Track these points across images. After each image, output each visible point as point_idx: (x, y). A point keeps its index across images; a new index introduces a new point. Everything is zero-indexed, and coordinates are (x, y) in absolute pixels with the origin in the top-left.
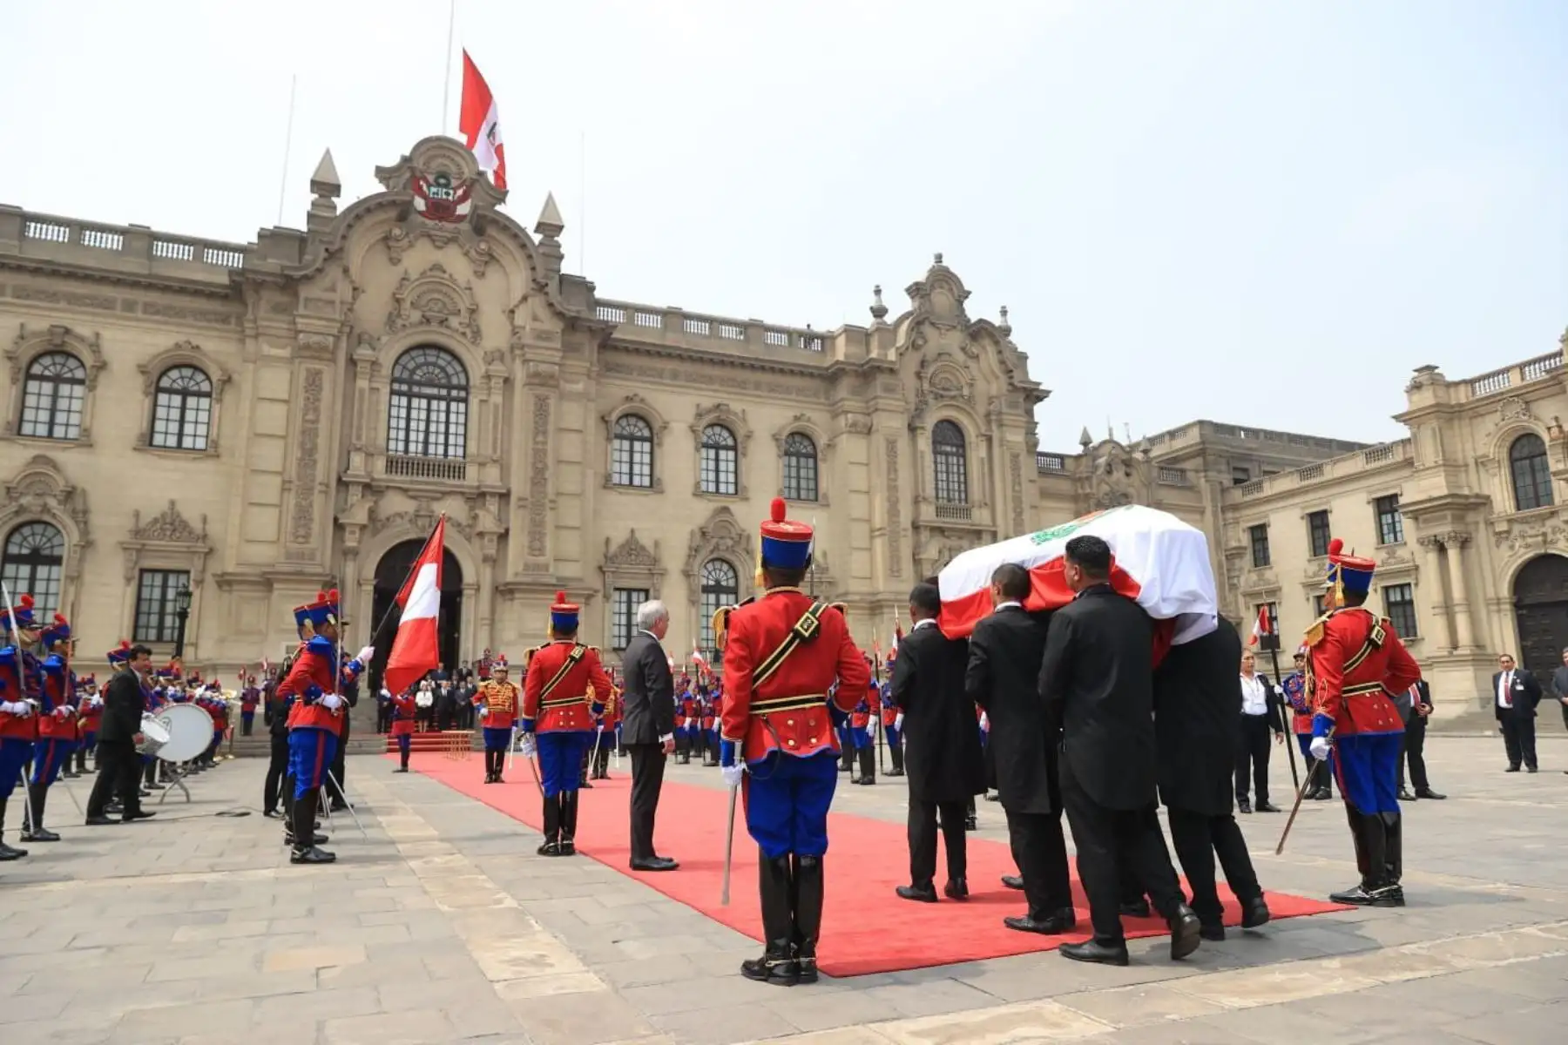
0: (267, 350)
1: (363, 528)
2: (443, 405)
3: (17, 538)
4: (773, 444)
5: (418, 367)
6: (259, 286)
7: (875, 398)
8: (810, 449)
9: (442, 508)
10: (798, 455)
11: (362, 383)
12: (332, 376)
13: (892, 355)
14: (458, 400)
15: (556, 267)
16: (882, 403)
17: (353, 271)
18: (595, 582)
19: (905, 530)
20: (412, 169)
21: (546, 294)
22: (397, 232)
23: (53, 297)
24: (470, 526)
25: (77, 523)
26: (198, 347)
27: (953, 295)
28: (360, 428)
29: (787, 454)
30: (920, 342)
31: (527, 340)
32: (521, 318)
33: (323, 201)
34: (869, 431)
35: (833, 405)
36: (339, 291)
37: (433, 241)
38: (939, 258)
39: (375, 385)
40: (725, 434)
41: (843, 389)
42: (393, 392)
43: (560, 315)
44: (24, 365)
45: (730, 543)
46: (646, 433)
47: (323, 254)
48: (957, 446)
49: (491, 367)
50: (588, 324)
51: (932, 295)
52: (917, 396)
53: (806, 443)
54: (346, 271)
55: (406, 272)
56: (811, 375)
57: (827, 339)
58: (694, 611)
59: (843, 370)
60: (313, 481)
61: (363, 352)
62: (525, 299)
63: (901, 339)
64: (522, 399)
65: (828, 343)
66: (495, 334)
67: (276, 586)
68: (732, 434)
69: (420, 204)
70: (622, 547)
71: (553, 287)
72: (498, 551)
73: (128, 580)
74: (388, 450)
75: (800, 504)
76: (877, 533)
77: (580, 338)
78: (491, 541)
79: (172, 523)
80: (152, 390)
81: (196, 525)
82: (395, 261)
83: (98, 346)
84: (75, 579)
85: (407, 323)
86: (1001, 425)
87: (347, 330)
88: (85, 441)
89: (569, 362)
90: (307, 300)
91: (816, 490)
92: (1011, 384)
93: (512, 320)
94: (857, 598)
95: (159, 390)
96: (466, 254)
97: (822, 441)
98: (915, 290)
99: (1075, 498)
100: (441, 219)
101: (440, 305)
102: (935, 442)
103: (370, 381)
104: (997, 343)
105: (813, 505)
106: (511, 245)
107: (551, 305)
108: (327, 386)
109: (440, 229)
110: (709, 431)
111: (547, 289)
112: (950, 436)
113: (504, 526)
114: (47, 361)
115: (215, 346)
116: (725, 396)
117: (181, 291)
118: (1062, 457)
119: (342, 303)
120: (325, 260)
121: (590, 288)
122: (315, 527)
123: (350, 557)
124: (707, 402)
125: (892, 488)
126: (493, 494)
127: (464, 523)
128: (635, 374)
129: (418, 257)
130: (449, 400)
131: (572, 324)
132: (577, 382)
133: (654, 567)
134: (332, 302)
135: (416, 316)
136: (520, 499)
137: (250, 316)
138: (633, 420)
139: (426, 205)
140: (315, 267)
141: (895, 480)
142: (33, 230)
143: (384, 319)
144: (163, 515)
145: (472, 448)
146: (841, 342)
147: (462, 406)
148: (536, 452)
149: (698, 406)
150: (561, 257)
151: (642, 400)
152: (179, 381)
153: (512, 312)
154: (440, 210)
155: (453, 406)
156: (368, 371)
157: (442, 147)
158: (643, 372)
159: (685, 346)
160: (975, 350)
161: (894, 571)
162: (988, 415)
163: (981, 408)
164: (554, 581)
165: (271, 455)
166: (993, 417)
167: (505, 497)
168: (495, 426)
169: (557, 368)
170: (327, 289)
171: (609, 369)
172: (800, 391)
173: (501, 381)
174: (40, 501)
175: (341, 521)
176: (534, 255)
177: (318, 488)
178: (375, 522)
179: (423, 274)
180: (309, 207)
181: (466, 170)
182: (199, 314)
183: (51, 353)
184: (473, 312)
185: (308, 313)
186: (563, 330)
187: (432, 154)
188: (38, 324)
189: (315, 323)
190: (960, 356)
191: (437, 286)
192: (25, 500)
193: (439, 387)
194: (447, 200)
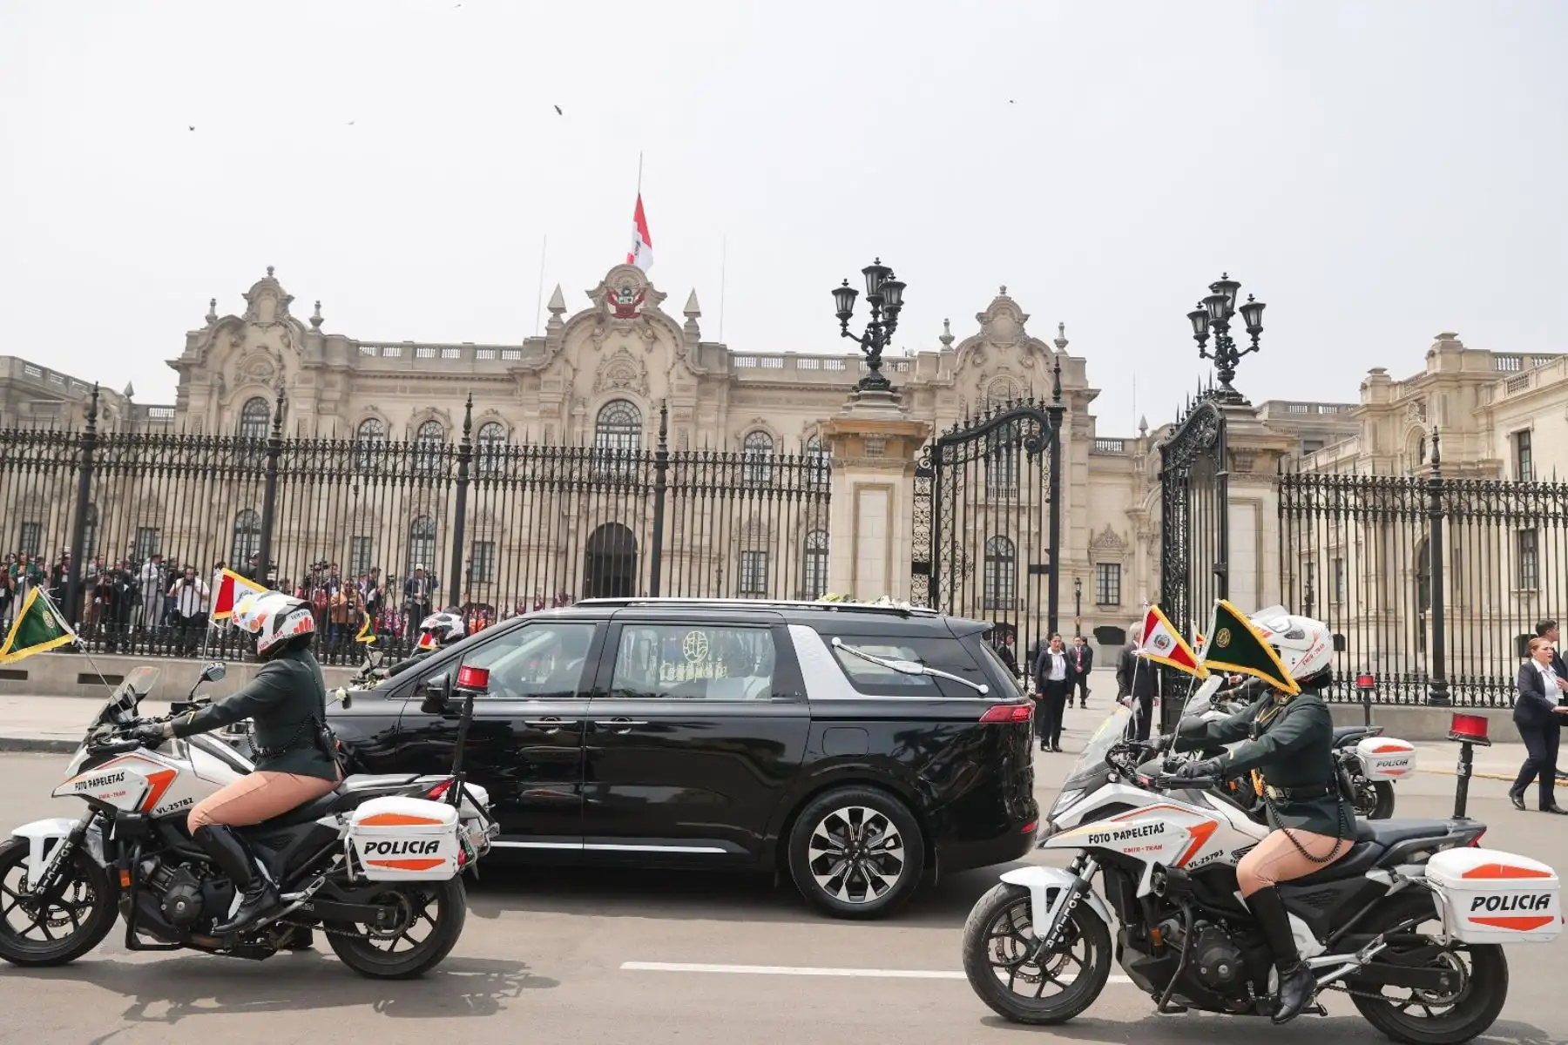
0: (528, 413)
1: (578, 517)
2: (628, 436)
3: (415, 526)
5: (614, 413)
6: (522, 375)
7: (937, 408)
9: (623, 503)
11: (578, 429)
12: (559, 426)
13: (950, 376)
14: (635, 433)
15: (694, 340)
16: (940, 412)
17: (573, 360)
18: (727, 548)
20: (607, 288)
21: (686, 361)
22: (597, 331)
23: (428, 391)
24: (642, 514)
25: (441, 516)
26: (497, 412)
27: (1013, 320)
30: (980, 360)
31: (674, 392)
32: (673, 378)
33: (555, 318)
36: (563, 374)
37: (621, 333)
38: (1003, 289)
39: (586, 429)
41: (915, 402)
42: (597, 432)
43: (693, 374)
44: (416, 432)
45: (825, 518)
47: (552, 354)
49: (655, 411)
50: (716, 377)
51: (995, 321)
52: (976, 403)
54: (567, 361)
55: (604, 355)
57: (911, 362)
59: (915, 388)
61: (579, 410)
62: (673, 365)
63: (961, 361)
65: (912, 364)
66: (658, 390)
67: (531, 552)
69: (612, 309)
70: (748, 524)
71: (689, 355)
74: (594, 468)
77: (713, 385)
78: (651, 524)
80: (476, 438)
81: (498, 516)
82: (598, 349)
83: (449, 417)
85: (605, 387)
87: (568, 397)
88: (445, 471)
89: (700, 404)
90: (545, 382)
93: (667, 380)
95: (480, 438)
96: (641, 338)
98: (981, 317)
99: (1130, 475)
100: (625, 317)
101: (624, 374)
103: (583, 427)
104: (1045, 356)
106: (665, 330)
107: (687, 368)
109: (624, 324)
110: (814, 440)
111: (684, 358)
114: (426, 427)
115: (505, 409)
116: (825, 413)
117: (488, 380)
118: (1123, 441)
119: (565, 381)
120: (553, 357)
121: (723, 348)
123: (572, 535)
124: (811, 418)
128: (759, 402)
129: (613, 343)
130: (631, 433)
131: (705, 379)
132: (710, 416)
133: (770, 535)
134: (560, 382)
135: (610, 382)
136: (669, 497)
137: (519, 393)
138: (760, 435)
139: (617, 309)
140: (548, 361)
142: (421, 353)
143: (592, 386)
146: (918, 365)
147: (639, 437)
149: (805, 422)
150: (700, 333)
151: (763, 422)
152: (489, 433)
153: (669, 373)
154: (626, 312)
155: (634, 437)
156: (581, 420)
157: (625, 271)
158: (765, 401)
159: (795, 381)
160: (1030, 362)
164: (688, 549)
169: (691, 409)
170: (558, 374)
171: (732, 402)
174: (423, 506)
176: (678, 334)
178: (586, 513)
179: (613, 355)
180: (547, 323)
181: (640, 283)
182: (499, 391)
183: (428, 422)
184: (644, 376)
185: (545, 390)
186: (699, 383)
187: (620, 275)
188: (421, 407)
189: (551, 396)
190: (1017, 368)
191: (621, 362)
192: (418, 506)
193: (625, 426)
194: (629, 304)
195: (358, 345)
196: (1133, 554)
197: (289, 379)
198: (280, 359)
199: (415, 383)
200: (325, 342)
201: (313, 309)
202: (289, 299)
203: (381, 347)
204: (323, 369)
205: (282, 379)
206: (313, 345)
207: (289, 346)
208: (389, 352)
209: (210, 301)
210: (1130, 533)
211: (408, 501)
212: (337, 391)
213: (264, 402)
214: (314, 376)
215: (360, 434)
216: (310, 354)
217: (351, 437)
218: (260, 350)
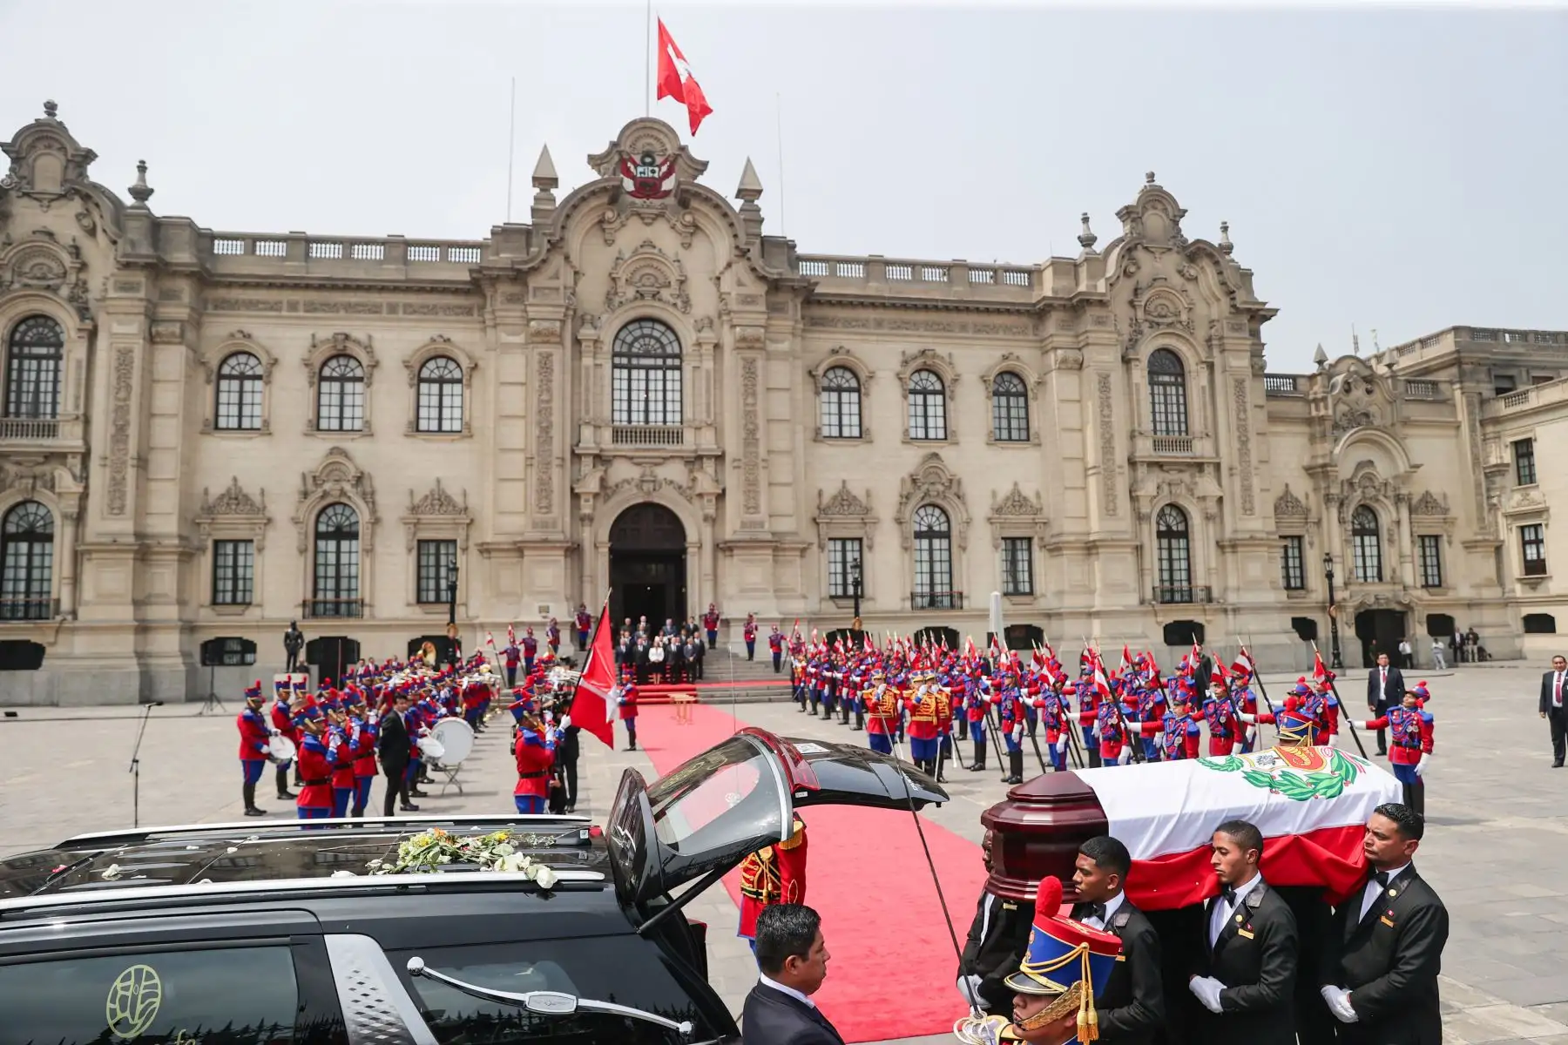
0: (506, 338)
1: (596, 495)
3: (323, 518)
4: (982, 387)
5: (636, 339)
6: (494, 280)
7: (1086, 332)
8: (1020, 388)
9: (663, 472)
10: (1008, 394)
11: (587, 361)
12: (560, 357)
13: (1101, 287)
14: (673, 368)
15: (755, 231)
16: (1092, 337)
17: (574, 258)
18: (809, 535)
19: (1120, 467)
20: (620, 153)
21: (749, 259)
22: (609, 215)
23: (334, 308)
24: (690, 488)
25: (367, 502)
26: (449, 340)
27: (1167, 215)
28: (587, 401)
29: (996, 394)
30: (1132, 269)
31: (734, 306)
32: (727, 284)
33: (544, 195)
34: (1081, 366)
35: (1042, 341)
36: (562, 278)
37: (643, 219)
38: (1151, 176)
39: (598, 362)
40: (933, 378)
41: (1052, 325)
42: (615, 366)
43: (763, 278)
44: (317, 369)
45: (941, 488)
46: (854, 384)
47: (546, 246)
48: (1176, 375)
49: (701, 335)
50: (791, 283)
51: (1144, 219)
52: (1131, 326)
53: (1015, 381)
54: (567, 258)
55: (620, 252)
56: (1018, 312)
57: (1033, 273)
58: (907, 556)
59: (1050, 305)
60: (551, 456)
61: (586, 332)
62: (729, 265)
63: (1111, 268)
64: (730, 359)
65: (1035, 276)
66: (704, 301)
67: (526, 553)
68: (939, 378)
69: (629, 185)
70: (835, 498)
71: (755, 251)
72: (717, 509)
73: (410, 550)
74: (613, 421)
75: (1011, 445)
76: (1090, 472)
77: (781, 298)
78: (709, 501)
79: (440, 500)
80: (415, 381)
81: (458, 500)
82: (609, 243)
83: (371, 347)
84: (370, 551)
85: (623, 300)
86: (1222, 351)
87: (571, 313)
88: (367, 431)
89: (773, 322)
90: (535, 289)
91: (1028, 429)
92: (1234, 306)
93: (718, 287)
94: (1072, 538)
95: (421, 380)
96: (673, 227)
97: (1031, 380)
98: (1126, 214)
99: (1309, 421)
100: (648, 197)
101: (652, 280)
102: (1152, 373)
103: (595, 358)
104: (1217, 263)
105: (1025, 445)
106: (714, 215)
107: (753, 270)
108: (557, 367)
109: (648, 207)
110: (916, 377)
111: (749, 255)
112: (1167, 366)
113: (721, 486)
114: (333, 363)
115: (463, 336)
116: (930, 340)
117: (433, 290)
118: (1294, 378)
119: (565, 288)
120: (549, 250)
121: (791, 246)
122: (556, 497)
123: (587, 522)
124: (913, 347)
125: (1106, 424)
126: (709, 457)
127: (685, 485)
128: (839, 325)
129: (631, 235)
130: (665, 368)
131: (774, 286)
132: (782, 341)
133: (866, 514)
134: (557, 289)
135: (631, 292)
136: (735, 460)
137: (489, 308)
138: (839, 372)
139: (635, 185)
140: (540, 259)
141: (1109, 416)
142: (316, 251)
143: (603, 299)
144: (432, 493)
145: (688, 415)
146: (1048, 275)
147: (677, 373)
148: (747, 413)
149: (904, 353)
150: (762, 221)
151: (848, 351)
152: (436, 371)
153: (718, 278)
154: (648, 189)
155: (669, 374)
156: (591, 349)
157: (645, 128)
158: (848, 323)
159: (887, 295)
160: (1193, 272)
161: (1109, 510)
162: (1209, 340)
163: (1201, 332)
164: (769, 537)
165: (517, 435)
166: (1215, 342)
167: (720, 458)
168: (708, 391)
169: (762, 330)
170: (554, 276)
171: (814, 323)
172: (1007, 329)
173: (711, 347)
174: (338, 487)
175: (576, 491)
176: (735, 221)
177: (556, 462)
178: (605, 490)
179: (635, 252)
180: (532, 203)
181: (668, 146)
182: (448, 309)
183: (336, 356)
184: (682, 282)
185: (535, 302)
186: (767, 293)
187: (636, 135)
188: (324, 333)
189: (544, 310)
190: (1177, 280)
191: (649, 262)
192: (327, 486)
193: (656, 357)
194: (653, 178)
195: (212, 237)
196: (1319, 523)
197: (95, 285)
198: (76, 251)
199: (312, 296)
200: (157, 227)
201: (136, 173)
202: (89, 156)
203: (252, 240)
204: (158, 269)
205: (83, 286)
206: (135, 230)
207: (92, 232)
208: (264, 249)
210: (1312, 496)
211: (310, 481)
212: (185, 306)
213: (50, 323)
214: (143, 280)
215: (220, 377)
216: (133, 244)
217: (208, 382)
218: (38, 237)
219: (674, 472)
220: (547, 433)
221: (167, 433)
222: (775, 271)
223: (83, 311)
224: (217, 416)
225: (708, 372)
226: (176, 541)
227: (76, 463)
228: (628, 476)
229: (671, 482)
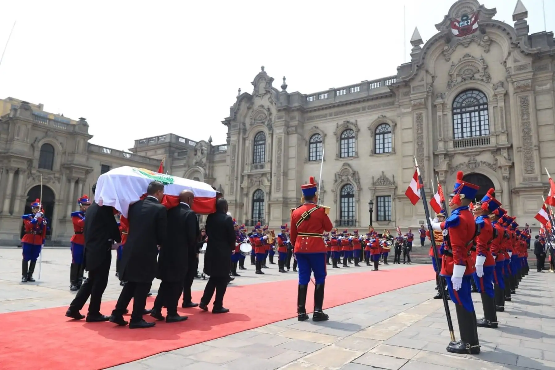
0: (404, 111)
1: (446, 172)
2: (477, 113)
3: (343, 190)
5: (464, 100)
6: (398, 87)
9: (479, 158)
11: (439, 113)
12: (426, 114)
14: (484, 110)
15: (524, 34)
17: (431, 70)
20: (450, 19)
21: (519, 47)
22: (446, 48)
23: (344, 112)
24: (495, 164)
25: (356, 183)
26: (385, 116)
28: (440, 131)
31: (513, 73)
32: (510, 63)
33: (416, 48)
37: (463, 45)
39: (445, 113)
42: (453, 114)
43: (528, 55)
44: (339, 136)
47: (416, 68)
49: (497, 90)
50: (549, 53)
54: (427, 71)
55: (453, 63)
60: (423, 156)
62: (509, 54)
64: (513, 100)
66: (498, 75)
69: (455, 32)
71: (523, 43)
72: (510, 174)
74: (454, 138)
77: (544, 62)
78: (505, 170)
79: (384, 179)
80: (373, 134)
81: (391, 179)
82: (448, 60)
83: (357, 125)
84: (358, 201)
85: (456, 84)
87: (430, 94)
88: (357, 156)
89: (538, 76)
90: (413, 87)
93: (505, 66)
95: (376, 134)
96: (479, 45)
100: (465, 35)
101: (470, 71)
103: (443, 112)
106: (499, 32)
107: (522, 52)
108: (425, 118)
109: (466, 39)
111: (519, 45)
113: (511, 162)
114: (345, 133)
115: (390, 114)
117: (377, 98)
119: (427, 84)
120: (417, 70)
121: (550, 35)
122: (426, 174)
126: (504, 148)
127: (492, 163)
129: (458, 54)
130: (479, 111)
131: (538, 57)
132: (545, 85)
134: (423, 85)
135: (459, 79)
136: (518, 148)
137: (397, 100)
139: (459, 31)
140: (413, 74)
142: (338, 93)
143: (446, 85)
144: (381, 178)
145: (492, 130)
147: (486, 112)
148: (523, 124)
150: (527, 27)
152: (382, 130)
153: (505, 62)
154: (465, 31)
155: (482, 113)
156: (441, 108)
157: (462, 4)
164: (541, 185)
165: (410, 149)
167: (510, 148)
168: (502, 117)
169: (530, 81)
170: (423, 80)
173: (503, 95)
174: (346, 178)
175: (436, 170)
176: (511, 32)
177: (425, 159)
178: (450, 168)
179: (460, 61)
180: (411, 52)
181: (474, 8)
182: (385, 105)
183: (346, 130)
184: (485, 69)
185: (415, 92)
186: (533, 62)
187: (458, 9)
188: (341, 122)
189: (417, 96)
191: (467, 64)
192: (343, 178)
193: (474, 106)
194: (468, 25)
195: (306, 96)
197: (273, 119)
198: (269, 109)
199: (336, 109)
200: (289, 97)
201: (282, 81)
202: (272, 80)
203: (318, 95)
204: (287, 110)
205: (270, 120)
206: (282, 99)
207: (272, 102)
208: (322, 97)
209: (238, 89)
211: (338, 176)
212: (296, 121)
213: (263, 133)
214: (284, 114)
215: (310, 143)
216: (281, 103)
217: (306, 145)
218: (260, 108)
219: (486, 157)
220: (421, 147)
221: (293, 164)
222: (535, 49)
223: (270, 128)
224: (309, 157)
225: (501, 108)
226: (295, 200)
227: (268, 176)
228: (462, 162)
229: (485, 163)
